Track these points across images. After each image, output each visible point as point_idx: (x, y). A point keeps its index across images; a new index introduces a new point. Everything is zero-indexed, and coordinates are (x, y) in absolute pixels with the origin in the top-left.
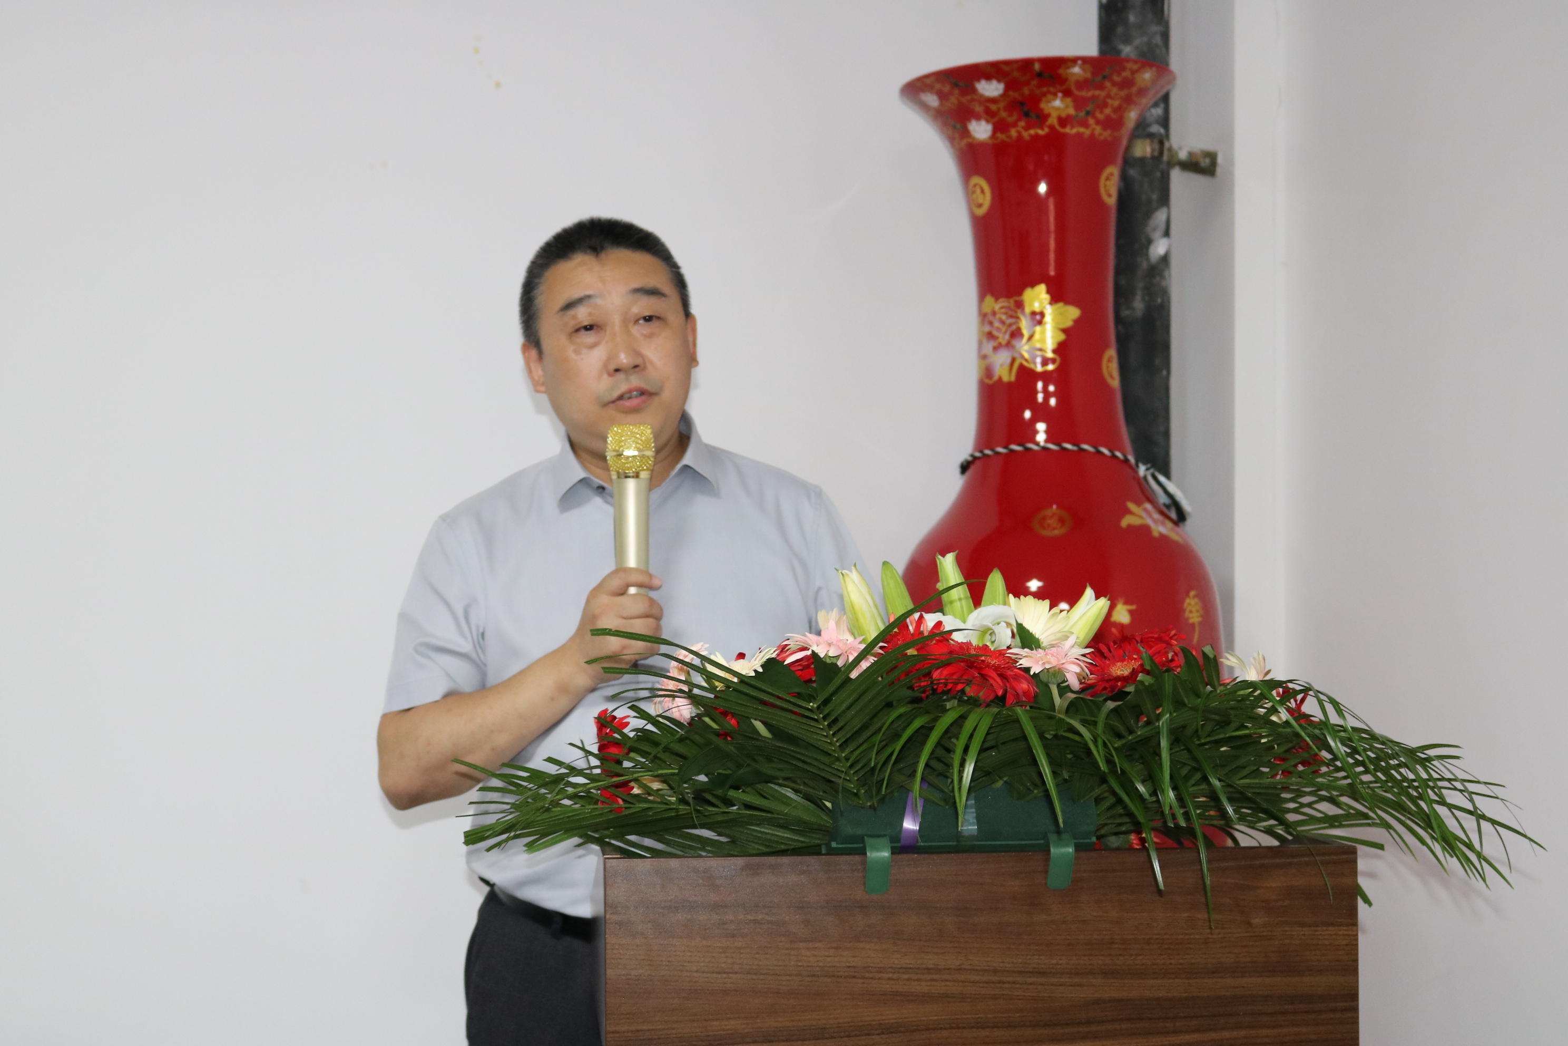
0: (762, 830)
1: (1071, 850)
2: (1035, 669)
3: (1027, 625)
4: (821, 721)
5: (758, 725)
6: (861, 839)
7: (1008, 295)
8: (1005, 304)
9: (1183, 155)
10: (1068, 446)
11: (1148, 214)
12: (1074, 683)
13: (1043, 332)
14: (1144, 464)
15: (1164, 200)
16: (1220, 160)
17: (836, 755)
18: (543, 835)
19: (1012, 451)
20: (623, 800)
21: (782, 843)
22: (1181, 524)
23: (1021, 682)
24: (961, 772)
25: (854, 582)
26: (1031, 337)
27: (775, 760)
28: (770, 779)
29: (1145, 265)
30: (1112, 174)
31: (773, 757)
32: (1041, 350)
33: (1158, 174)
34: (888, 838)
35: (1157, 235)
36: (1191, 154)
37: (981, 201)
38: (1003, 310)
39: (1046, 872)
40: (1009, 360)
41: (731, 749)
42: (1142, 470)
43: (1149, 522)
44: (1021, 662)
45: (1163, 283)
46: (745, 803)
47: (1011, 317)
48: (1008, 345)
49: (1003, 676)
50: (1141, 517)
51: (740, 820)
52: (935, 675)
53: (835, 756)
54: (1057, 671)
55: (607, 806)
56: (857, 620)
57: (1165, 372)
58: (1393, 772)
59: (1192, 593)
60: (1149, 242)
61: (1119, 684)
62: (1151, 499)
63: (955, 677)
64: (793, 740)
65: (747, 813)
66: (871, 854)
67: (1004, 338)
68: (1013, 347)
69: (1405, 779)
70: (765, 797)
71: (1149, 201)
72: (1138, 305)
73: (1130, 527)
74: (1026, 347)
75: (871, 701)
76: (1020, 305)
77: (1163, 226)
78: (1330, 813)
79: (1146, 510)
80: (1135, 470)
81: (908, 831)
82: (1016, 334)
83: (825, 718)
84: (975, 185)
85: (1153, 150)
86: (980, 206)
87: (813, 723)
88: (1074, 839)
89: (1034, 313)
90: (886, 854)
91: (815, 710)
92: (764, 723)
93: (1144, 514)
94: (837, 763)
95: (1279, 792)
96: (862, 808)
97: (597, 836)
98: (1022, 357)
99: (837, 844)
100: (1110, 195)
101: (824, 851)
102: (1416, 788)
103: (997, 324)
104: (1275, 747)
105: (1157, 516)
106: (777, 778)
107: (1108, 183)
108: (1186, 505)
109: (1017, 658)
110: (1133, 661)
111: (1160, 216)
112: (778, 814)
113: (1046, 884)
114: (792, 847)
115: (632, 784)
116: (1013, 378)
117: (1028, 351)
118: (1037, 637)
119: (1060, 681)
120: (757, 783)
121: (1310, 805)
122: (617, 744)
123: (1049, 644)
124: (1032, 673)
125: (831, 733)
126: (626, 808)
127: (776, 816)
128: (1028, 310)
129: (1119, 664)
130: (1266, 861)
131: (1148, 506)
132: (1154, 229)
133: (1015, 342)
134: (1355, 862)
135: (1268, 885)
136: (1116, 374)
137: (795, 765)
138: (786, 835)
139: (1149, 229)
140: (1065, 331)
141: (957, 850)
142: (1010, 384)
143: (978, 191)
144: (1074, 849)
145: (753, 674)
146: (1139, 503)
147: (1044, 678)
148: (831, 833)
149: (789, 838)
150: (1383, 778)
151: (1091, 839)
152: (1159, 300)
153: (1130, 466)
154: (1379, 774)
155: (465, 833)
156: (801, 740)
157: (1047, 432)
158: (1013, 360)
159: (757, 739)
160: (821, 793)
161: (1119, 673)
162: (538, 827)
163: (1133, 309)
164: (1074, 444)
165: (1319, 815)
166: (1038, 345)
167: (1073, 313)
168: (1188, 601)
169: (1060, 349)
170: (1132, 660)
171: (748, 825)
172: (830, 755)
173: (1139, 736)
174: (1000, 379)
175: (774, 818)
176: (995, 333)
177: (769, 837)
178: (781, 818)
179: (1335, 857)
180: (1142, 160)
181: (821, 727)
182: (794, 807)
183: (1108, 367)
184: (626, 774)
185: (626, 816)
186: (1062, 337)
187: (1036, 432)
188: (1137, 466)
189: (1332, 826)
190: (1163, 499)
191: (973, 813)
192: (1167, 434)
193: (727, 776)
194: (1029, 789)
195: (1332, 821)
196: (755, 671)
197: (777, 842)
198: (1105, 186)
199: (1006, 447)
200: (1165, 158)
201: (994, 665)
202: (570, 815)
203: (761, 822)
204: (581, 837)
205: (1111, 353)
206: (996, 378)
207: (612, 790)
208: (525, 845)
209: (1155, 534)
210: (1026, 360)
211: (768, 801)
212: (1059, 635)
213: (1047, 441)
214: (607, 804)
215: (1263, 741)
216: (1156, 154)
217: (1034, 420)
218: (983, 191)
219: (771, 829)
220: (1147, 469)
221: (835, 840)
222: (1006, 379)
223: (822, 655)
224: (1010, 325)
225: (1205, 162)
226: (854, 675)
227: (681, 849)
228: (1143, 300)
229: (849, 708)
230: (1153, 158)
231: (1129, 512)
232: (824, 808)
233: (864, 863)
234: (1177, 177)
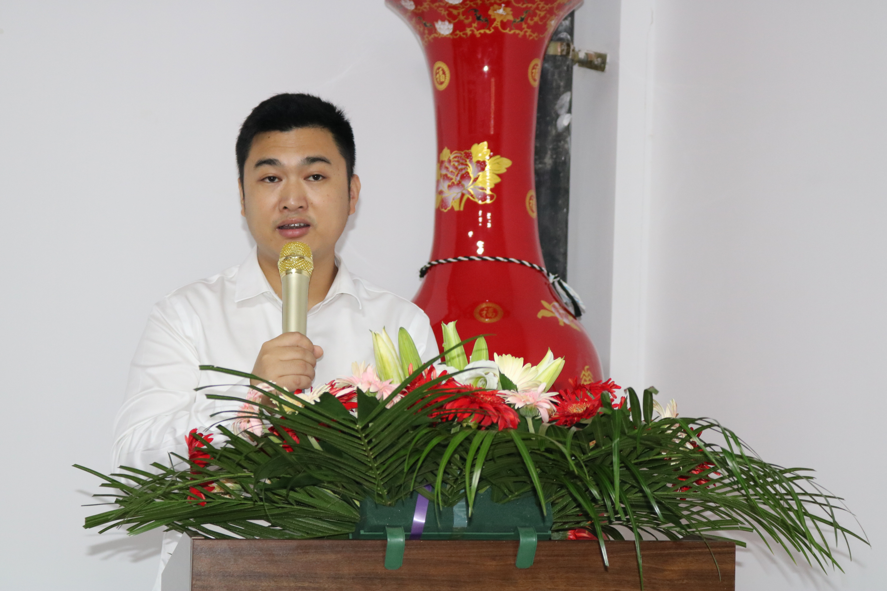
0: (307, 521)
1: (534, 540)
2: (519, 405)
3: (507, 375)
4: (363, 439)
5: (313, 441)
6: (383, 529)
7: (460, 149)
8: (459, 155)
9: (582, 56)
10: (501, 259)
11: (557, 96)
12: (545, 417)
13: (485, 176)
14: (553, 274)
15: (569, 87)
16: (608, 60)
17: (370, 465)
18: (142, 523)
19: (460, 261)
20: (207, 497)
21: (320, 531)
22: (577, 318)
23: (509, 414)
24: (471, 478)
25: (383, 340)
26: (476, 180)
27: (323, 468)
28: (318, 483)
29: (554, 132)
30: (536, 65)
31: (322, 466)
32: (483, 189)
33: (565, 68)
34: (403, 528)
35: (563, 111)
36: (587, 55)
37: (442, 80)
38: (456, 159)
39: (516, 555)
40: (459, 195)
41: (292, 458)
42: (551, 278)
43: (557, 315)
44: (508, 399)
45: (566, 146)
46: (298, 500)
47: (462, 164)
48: (459, 184)
49: (497, 409)
50: (551, 312)
51: (291, 513)
52: (448, 407)
53: (369, 466)
54: (533, 407)
56: (385, 368)
57: (565, 210)
58: (769, 487)
59: (587, 367)
60: (558, 116)
61: (576, 419)
62: (556, 299)
63: (463, 408)
64: (339, 453)
65: (297, 508)
66: (390, 540)
67: (456, 179)
68: (463, 186)
69: (777, 493)
70: (311, 496)
71: (559, 87)
72: (548, 161)
73: (544, 318)
74: (472, 187)
75: (399, 426)
76: (469, 156)
77: (567, 105)
78: (712, 519)
79: (554, 307)
80: (546, 278)
81: (419, 524)
82: (465, 176)
83: (366, 437)
84: (439, 68)
85: (563, 50)
86: (442, 83)
87: (357, 441)
88: (537, 532)
89: (478, 162)
90: (401, 540)
91: (360, 431)
92: (317, 439)
93: (553, 310)
94: (370, 471)
95: (677, 502)
96: (384, 505)
97: (180, 524)
98: (470, 193)
99: (365, 532)
100: (535, 80)
101: (351, 537)
102: (786, 501)
103: (451, 169)
104: (681, 469)
105: (562, 311)
106: (322, 482)
107: (534, 71)
108: (580, 303)
109: (504, 397)
110: (585, 403)
111: (565, 98)
112: (320, 509)
113: (515, 564)
114: (328, 535)
115: (214, 485)
116: (462, 209)
117: (472, 189)
118: (515, 384)
119: (534, 415)
120: (307, 485)
121: (698, 513)
122: (205, 453)
123: (523, 389)
124: (516, 408)
125: (369, 448)
126: (207, 502)
127: (319, 511)
128: (475, 160)
129: (574, 405)
130: (672, 551)
131: (556, 304)
132: (561, 107)
133: (464, 182)
134: (734, 553)
135: (672, 569)
136: (535, 208)
137: (338, 472)
138: (324, 526)
139: (557, 107)
140: (500, 176)
141: (451, 538)
142: (459, 212)
143: (441, 72)
144: (537, 539)
145: (313, 403)
146: (550, 302)
147: (523, 413)
148: (359, 525)
149: (327, 528)
150: (761, 492)
151: (547, 532)
152: (563, 158)
153: (543, 275)
154: (758, 489)
155: (86, 518)
156: (345, 453)
157: (485, 247)
158: (463, 195)
159: (313, 452)
160: (354, 494)
161: (575, 411)
162: (141, 516)
163: (545, 164)
164: (505, 258)
165: (705, 520)
166: (481, 185)
167: (505, 163)
168: (583, 372)
169: (496, 189)
170: (583, 403)
171: (297, 517)
172: (366, 465)
173: (589, 457)
174: (452, 208)
175: (317, 512)
176: (449, 175)
177: (311, 527)
178: (322, 512)
179: (719, 550)
180: (554, 57)
181: (363, 443)
182: (333, 504)
183: (530, 203)
184: (215, 475)
185: (207, 508)
186: (498, 180)
187: (477, 248)
188: (548, 275)
189: (714, 529)
190: (565, 299)
191: (463, 511)
192: (565, 254)
193: (289, 480)
194: (505, 494)
195: (714, 525)
196: (315, 401)
197: (317, 531)
198: (532, 73)
199: (455, 258)
200: (570, 57)
201: (490, 401)
202: (166, 506)
203: (307, 515)
204: (168, 524)
205: (532, 193)
206: (449, 208)
207: (199, 488)
208: (128, 530)
209: (561, 324)
210: (472, 196)
211: (314, 499)
212: (530, 383)
213: (485, 254)
214: (194, 498)
215: (672, 464)
216: (565, 53)
217: (476, 238)
218: (444, 73)
219: (313, 521)
220: (555, 278)
221: (363, 528)
222: (456, 209)
223: (364, 391)
224: (462, 170)
225: (598, 61)
226: (388, 407)
227: (243, 535)
228: (552, 157)
229: (383, 430)
230: (563, 56)
231: (543, 308)
232: (354, 506)
233: (385, 546)
234: (578, 71)
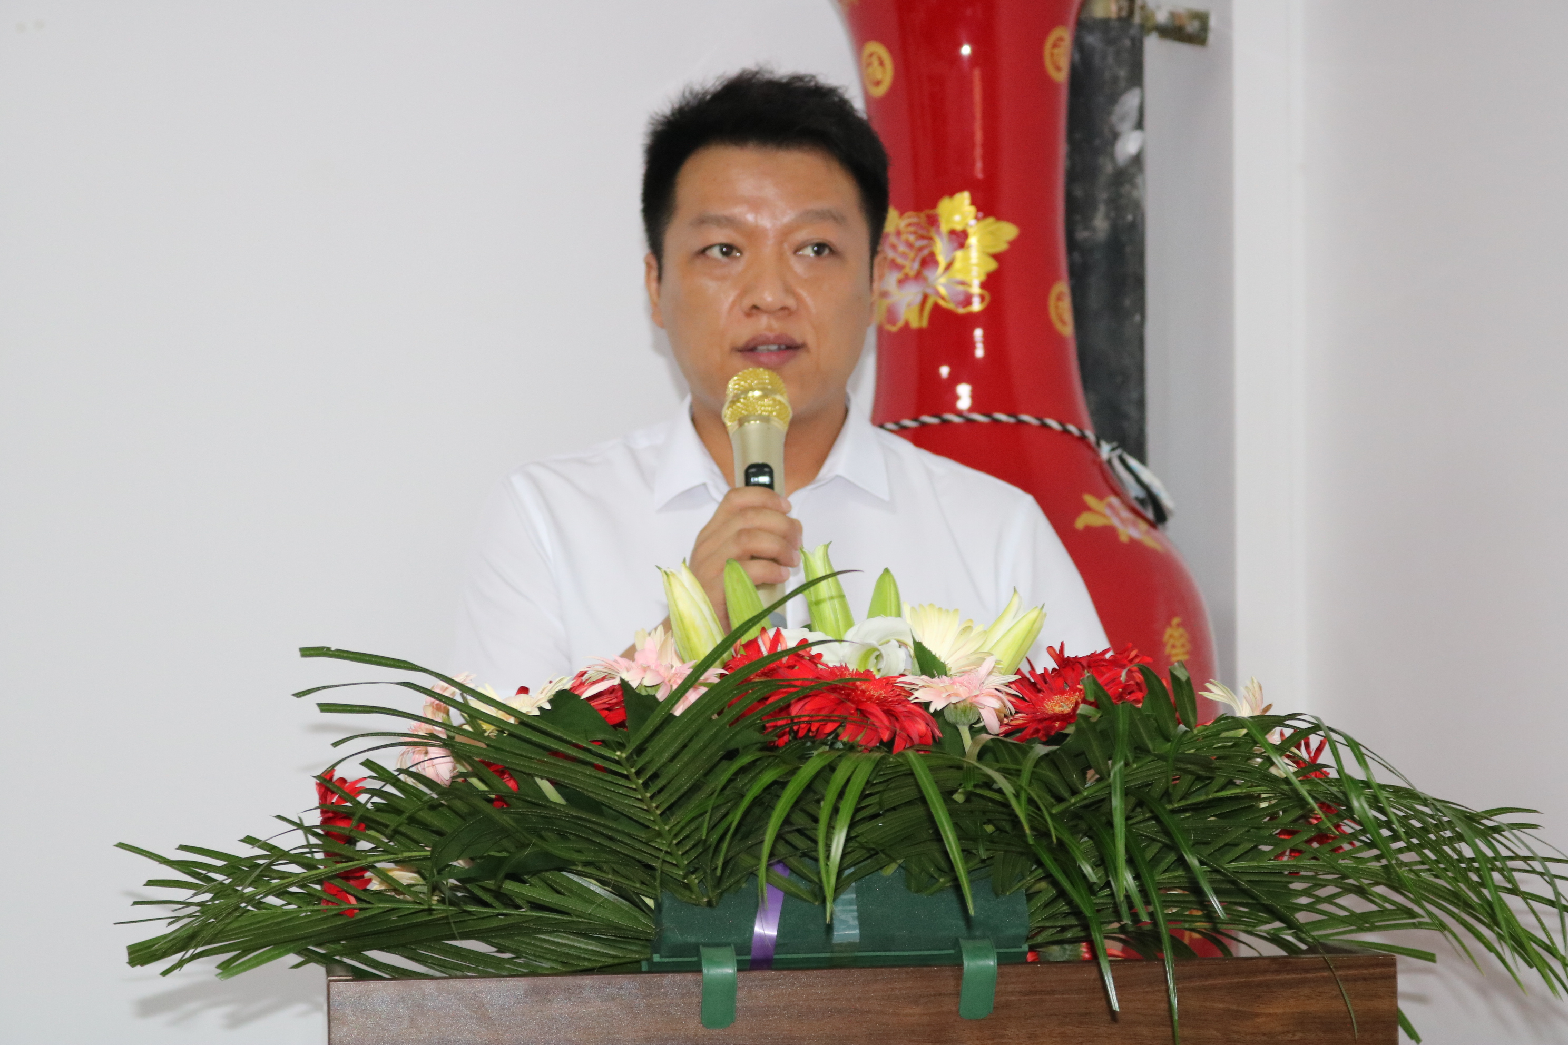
0: (556, 940)
1: (992, 963)
2: (936, 706)
3: (927, 644)
4: (633, 777)
5: (546, 786)
6: (695, 949)
7: (918, 208)
8: (914, 220)
9: (1161, 17)
10: (1002, 417)
11: (1114, 98)
12: (991, 721)
13: (967, 259)
14: (1109, 441)
15: (1136, 77)
16: (1213, 22)
17: (657, 828)
18: (246, 951)
19: (924, 425)
20: (358, 899)
21: (585, 959)
22: (1160, 527)
23: (917, 722)
24: (828, 847)
25: (683, 585)
26: (949, 266)
27: (571, 837)
28: (563, 865)
29: (1109, 169)
30: (1061, 39)
31: (567, 832)
32: (963, 283)
33: (1127, 42)
34: (733, 947)
35: (1125, 127)
36: (1173, 15)
37: (879, 76)
38: (912, 229)
39: (958, 994)
40: (919, 298)
41: (506, 820)
42: (1105, 450)
43: (1115, 522)
44: (916, 694)
45: (1135, 194)
46: (531, 900)
47: (922, 237)
48: (918, 276)
49: (890, 713)
50: (1104, 516)
51: (525, 925)
52: (795, 710)
53: (655, 829)
54: (969, 706)
55: (331, 906)
56: (688, 639)
57: (1137, 318)
58: (1446, 848)
60: (1115, 136)
61: (1055, 723)
62: (1116, 490)
63: (823, 713)
64: (596, 807)
65: (532, 916)
66: (708, 971)
67: (912, 267)
68: (925, 280)
69: (1461, 858)
70: (558, 892)
71: (1115, 80)
72: (1101, 224)
73: (1088, 529)
74: (943, 280)
75: (702, 750)
76: (933, 221)
77: (1134, 115)
78: (1359, 910)
79: (1110, 506)
80: (1095, 450)
81: (762, 938)
82: (929, 261)
83: (638, 773)
84: (871, 55)
85: (1120, 9)
86: (878, 83)
87: (622, 782)
88: (996, 948)
89: (953, 232)
90: (729, 971)
91: (624, 762)
92: (554, 783)
93: (1108, 512)
94: (658, 840)
95: (1286, 880)
96: (697, 905)
97: (322, 951)
98: (937, 293)
99: (661, 957)
100: (1058, 69)
101: (644, 968)
103: (902, 248)
104: (1279, 815)
105: (1126, 514)
106: (573, 863)
107: (1056, 51)
108: (1166, 500)
109: (913, 689)
110: (1077, 693)
111: (1131, 100)
112: (578, 916)
113: (957, 1011)
114: (600, 964)
115: (368, 875)
116: (925, 323)
117: (945, 286)
118: (942, 660)
119: (973, 721)
120: (546, 871)
121: (1330, 899)
122: (346, 816)
123: (958, 671)
124: (932, 710)
125: (648, 795)
126: (361, 909)
127: (575, 919)
128: (944, 227)
129: (1057, 697)
130: (1267, 977)
131: (1114, 500)
132: (1123, 119)
133: (928, 273)
134: (1396, 979)
135: (1271, 1011)
136: (1068, 316)
137: (599, 844)
138: (590, 947)
139: (1114, 119)
140: (996, 257)
141: (832, 964)
142: (920, 331)
143: (876, 63)
144: (996, 961)
145: (537, 713)
146: (1100, 497)
147: (950, 716)
148: (653, 943)
149: (596, 951)
150: (1434, 857)
151: (1020, 948)
152: (1130, 218)
153: (1089, 446)
154: (1427, 851)
155: (128, 948)
156: (606, 806)
157: (973, 395)
158: (925, 298)
159: (544, 807)
160: (638, 885)
161: (1057, 709)
162: (235, 939)
163: (1094, 230)
164: (1010, 414)
165: (1344, 913)
166: (960, 277)
167: (1008, 232)
169: (991, 283)
170: (1075, 692)
171: (538, 933)
172: (648, 827)
173: (1086, 798)
174: (907, 325)
175: (573, 922)
177: (565, 949)
178: (582, 922)
179: (1365, 972)
180: (1106, 22)
181: (634, 787)
182: (599, 906)
183: (1057, 307)
184: (357, 857)
185: (361, 921)
186: (992, 265)
187: (956, 398)
188: (1098, 444)
189: (1362, 929)
190: (1134, 491)
191: (853, 911)
192: (1141, 404)
193: (501, 860)
194: (930, 875)
195: (1362, 922)
196: (541, 709)
197: (579, 958)
198: (1052, 55)
199: (915, 419)
200: (1137, 19)
201: (878, 698)
202: (280, 919)
203: (555, 928)
204: (298, 953)
205: (1062, 288)
206: (901, 323)
207: (338, 882)
208: (219, 967)
209: (1124, 538)
210: (943, 298)
211: (563, 897)
212: (973, 658)
213: (972, 409)
214: (333, 903)
215: (1263, 805)
216: (1124, 13)
217: (955, 379)
218: (882, 63)
219: (568, 939)
220: (1113, 449)
221: (656, 951)
222: (915, 324)
223: (634, 684)
224: (921, 249)
225: (1192, 27)
226: (678, 711)
228: (1107, 216)
229: (672, 759)
230: (1120, 19)
231: (1086, 508)
232: (643, 907)
233: (699, 983)
234: (1154, 47)
